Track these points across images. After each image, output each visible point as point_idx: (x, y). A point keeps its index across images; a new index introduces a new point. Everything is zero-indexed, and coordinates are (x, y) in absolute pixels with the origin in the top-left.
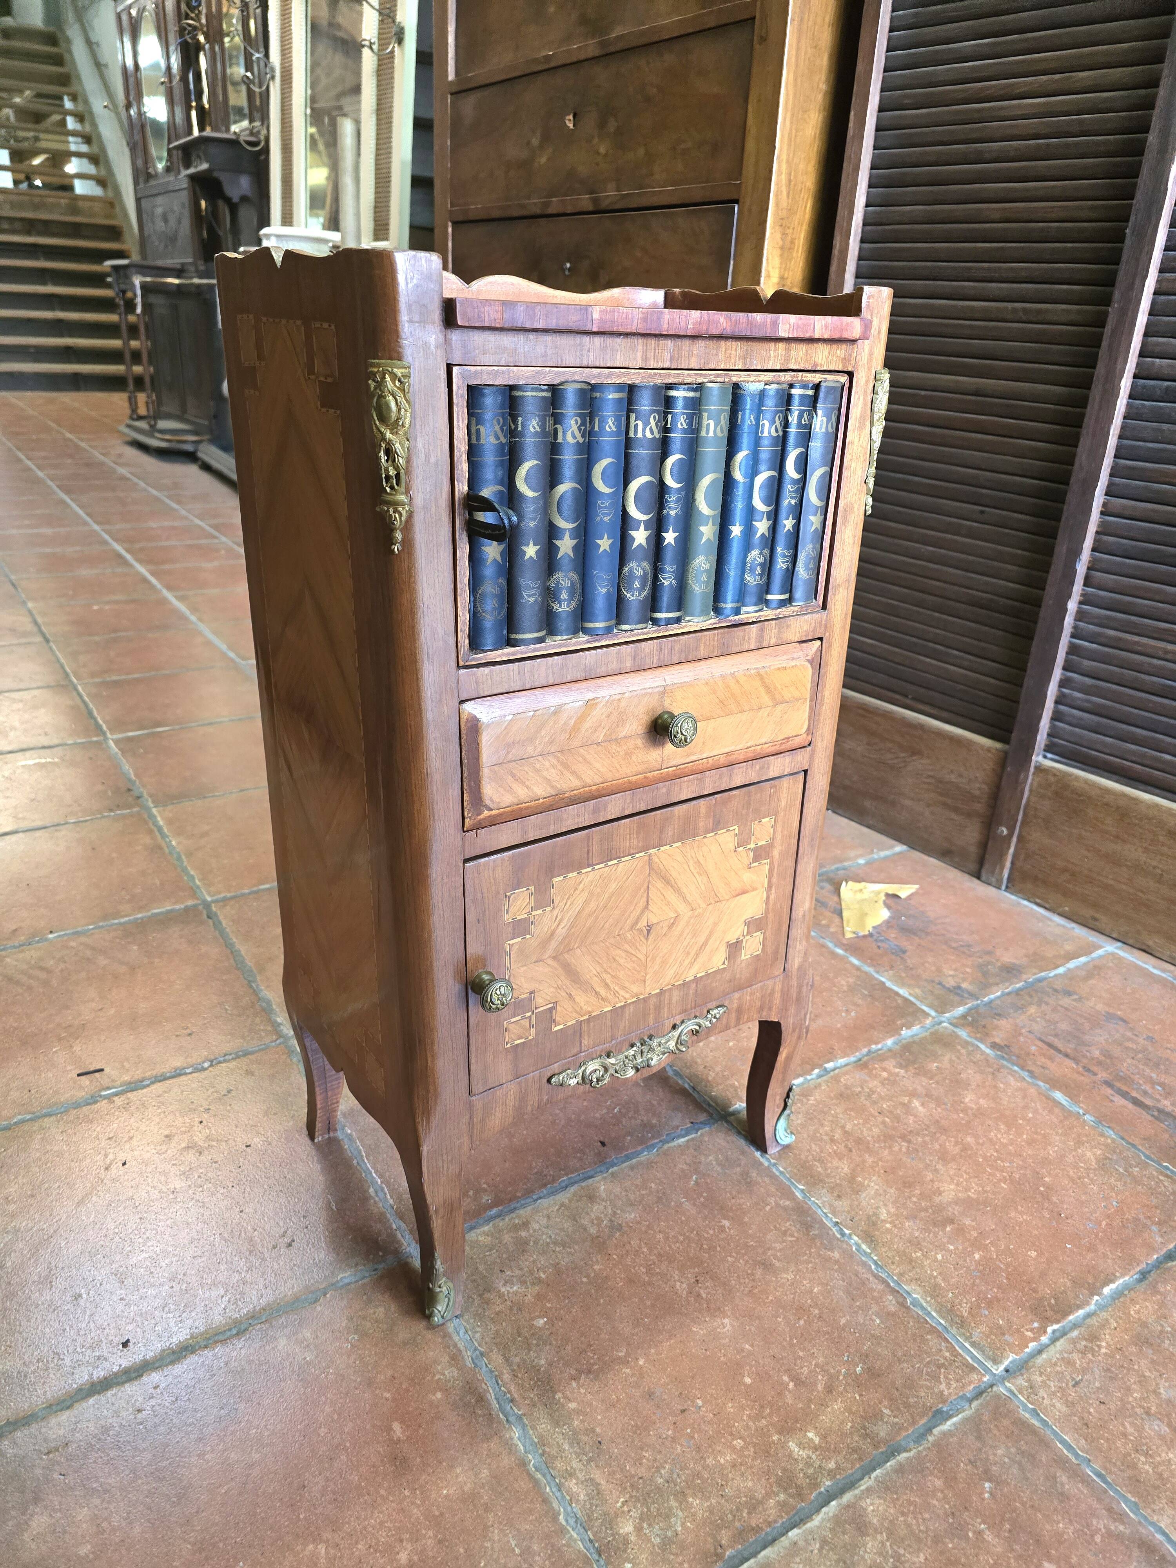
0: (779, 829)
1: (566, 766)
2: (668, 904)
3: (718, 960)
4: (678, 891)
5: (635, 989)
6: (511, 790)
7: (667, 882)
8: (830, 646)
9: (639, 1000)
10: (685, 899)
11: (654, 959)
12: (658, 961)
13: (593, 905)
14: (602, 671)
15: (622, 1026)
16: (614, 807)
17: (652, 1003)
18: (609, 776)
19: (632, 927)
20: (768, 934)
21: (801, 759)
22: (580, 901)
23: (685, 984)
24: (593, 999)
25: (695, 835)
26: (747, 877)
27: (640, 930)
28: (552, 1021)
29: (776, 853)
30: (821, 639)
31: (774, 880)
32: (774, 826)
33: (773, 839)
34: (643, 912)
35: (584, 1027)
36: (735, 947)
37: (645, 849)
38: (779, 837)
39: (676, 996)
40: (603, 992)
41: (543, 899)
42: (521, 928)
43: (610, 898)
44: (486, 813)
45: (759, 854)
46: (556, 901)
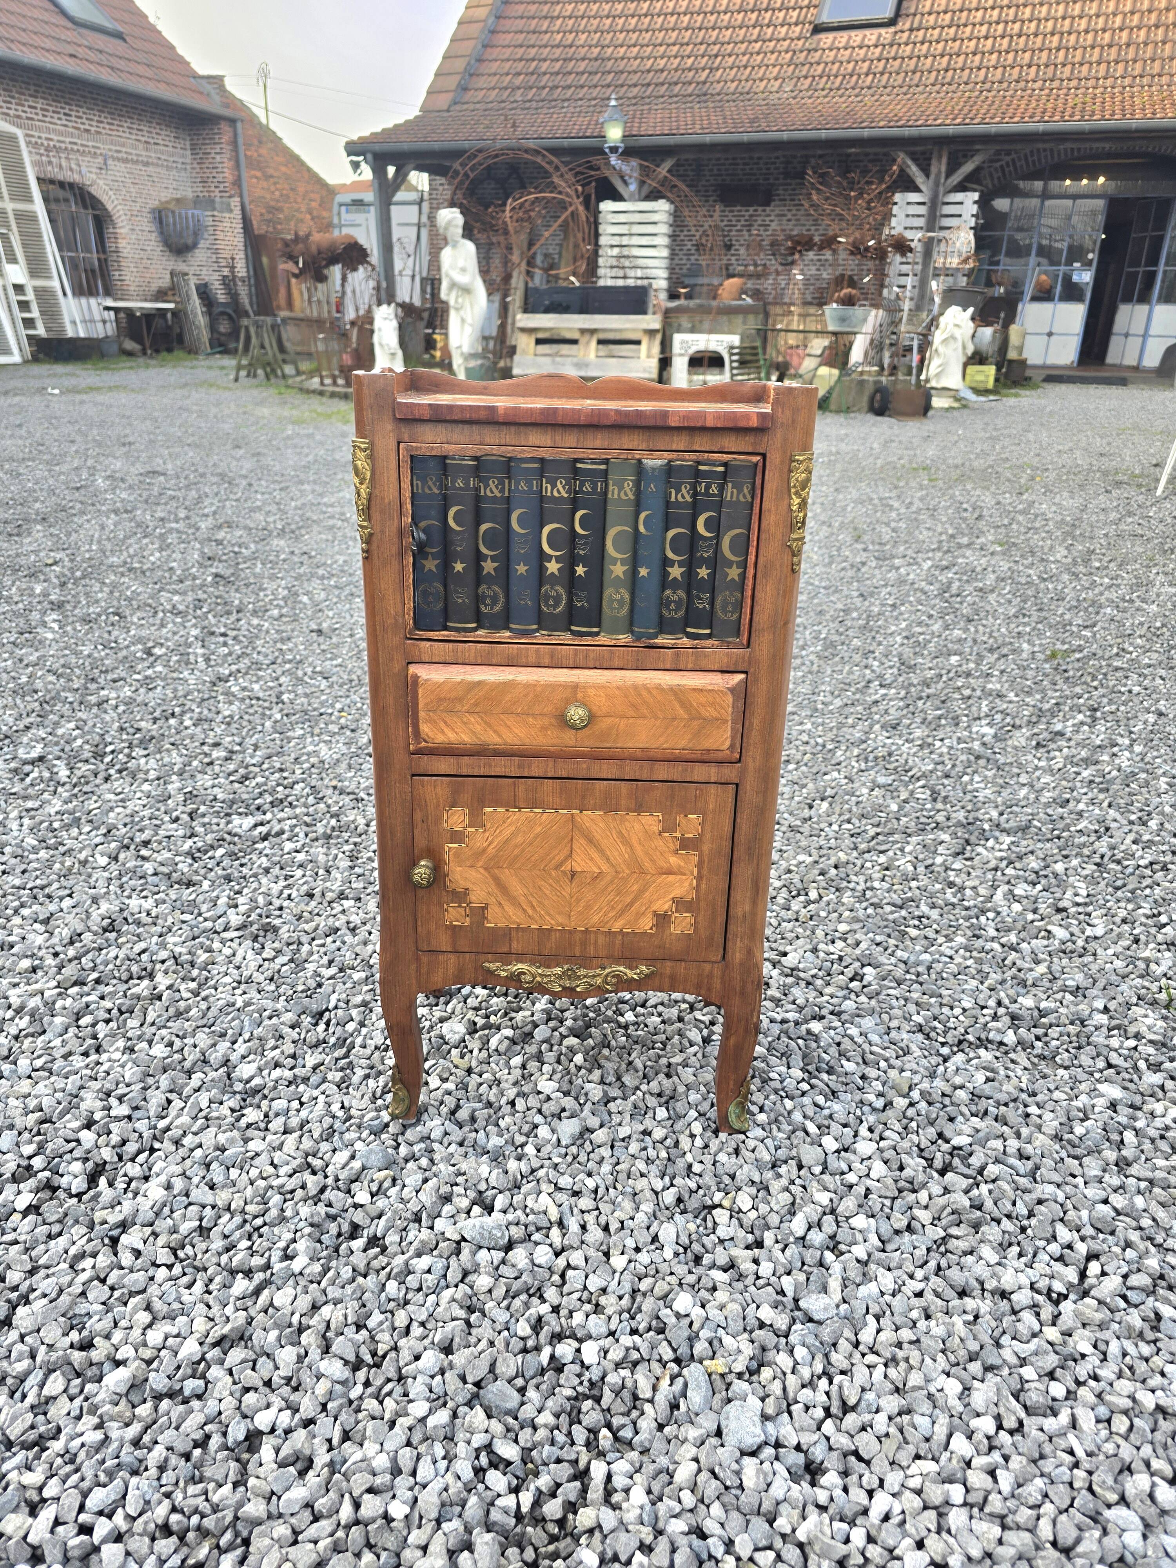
0: (708, 828)
1: (489, 725)
2: (592, 859)
3: (647, 924)
4: (601, 851)
5: (560, 919)
6: (443, 732)
7: (590, 840)
8: (756, 680)
9: (564, 929)
10: (608, 860)
11: (578, 901)
12: (582, 904)
13: (519, 839)
14: (523, 661)
15: (548, 945)
16: (537, 768)
17: (578, 937)
18: (527, 741)
19: (558, 867)
20: (700, 919)
21: (730, 773)
22: (507, 833)
23: (610, 932)
24: (520, 913)
25: (617, 810)
26: (673, 860)
27: (564, 872)
28: (485, 918)
29: (706, 848)
30: (746, 672)
31: (705, 872)
32: (703, 823)
33: (702, 835)
34: (566, 859)
35: (513, 934)
36: (662, 920)
37: (569, 808)
38: (708, 836)
39: (601, 940)
40: (530, 912)
41: (476, 821)
42: (457, 837)
43: (536, 837)
44: (423, 744)
45: (686, 844)
46: (488, 825)
